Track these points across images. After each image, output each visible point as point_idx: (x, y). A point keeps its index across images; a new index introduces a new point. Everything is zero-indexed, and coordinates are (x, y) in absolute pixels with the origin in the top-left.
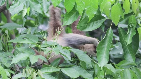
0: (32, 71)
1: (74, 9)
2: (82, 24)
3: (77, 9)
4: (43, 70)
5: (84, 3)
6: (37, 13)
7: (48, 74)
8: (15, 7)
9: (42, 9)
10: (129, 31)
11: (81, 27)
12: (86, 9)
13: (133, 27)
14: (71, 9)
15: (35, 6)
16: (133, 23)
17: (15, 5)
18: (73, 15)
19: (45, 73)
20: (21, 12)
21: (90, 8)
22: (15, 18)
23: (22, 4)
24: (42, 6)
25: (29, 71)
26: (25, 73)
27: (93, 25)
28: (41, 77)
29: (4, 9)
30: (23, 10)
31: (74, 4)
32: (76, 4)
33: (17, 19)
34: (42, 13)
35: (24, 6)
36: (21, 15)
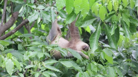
0: (38, 62)
1: (73, 12)
2: (79, 22)
3: (75, 12)
4: (46, 62)
5: (80, 7)
6: (48, 22)
7: (50, 64)
8: (32, 17)
9: (51, 18)
10: (113, 26)
11: (79, 24)
12: (81, 10)
13: (115, 23)
14: (71, 12)
15: (46, 17)
16: (115, 21)
17: (32, 15)
18: (73, 17)
19: (48, 64)
20: (36, 20)
21: (84, 10)
22: (33, 31)
23: (37, 14)
24: (51, 17)
25: (36, 63)
26: (33, 64)
27: (87, 23)
28: (44, 67)
29: (25, 23)
30: (37, 19)
31: (73, 9)
32: (74, 8)
33: (34, 32)
34: (51, 21)
35: (38, 16)
36: (37, 23)
